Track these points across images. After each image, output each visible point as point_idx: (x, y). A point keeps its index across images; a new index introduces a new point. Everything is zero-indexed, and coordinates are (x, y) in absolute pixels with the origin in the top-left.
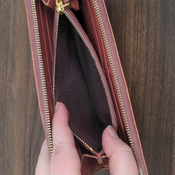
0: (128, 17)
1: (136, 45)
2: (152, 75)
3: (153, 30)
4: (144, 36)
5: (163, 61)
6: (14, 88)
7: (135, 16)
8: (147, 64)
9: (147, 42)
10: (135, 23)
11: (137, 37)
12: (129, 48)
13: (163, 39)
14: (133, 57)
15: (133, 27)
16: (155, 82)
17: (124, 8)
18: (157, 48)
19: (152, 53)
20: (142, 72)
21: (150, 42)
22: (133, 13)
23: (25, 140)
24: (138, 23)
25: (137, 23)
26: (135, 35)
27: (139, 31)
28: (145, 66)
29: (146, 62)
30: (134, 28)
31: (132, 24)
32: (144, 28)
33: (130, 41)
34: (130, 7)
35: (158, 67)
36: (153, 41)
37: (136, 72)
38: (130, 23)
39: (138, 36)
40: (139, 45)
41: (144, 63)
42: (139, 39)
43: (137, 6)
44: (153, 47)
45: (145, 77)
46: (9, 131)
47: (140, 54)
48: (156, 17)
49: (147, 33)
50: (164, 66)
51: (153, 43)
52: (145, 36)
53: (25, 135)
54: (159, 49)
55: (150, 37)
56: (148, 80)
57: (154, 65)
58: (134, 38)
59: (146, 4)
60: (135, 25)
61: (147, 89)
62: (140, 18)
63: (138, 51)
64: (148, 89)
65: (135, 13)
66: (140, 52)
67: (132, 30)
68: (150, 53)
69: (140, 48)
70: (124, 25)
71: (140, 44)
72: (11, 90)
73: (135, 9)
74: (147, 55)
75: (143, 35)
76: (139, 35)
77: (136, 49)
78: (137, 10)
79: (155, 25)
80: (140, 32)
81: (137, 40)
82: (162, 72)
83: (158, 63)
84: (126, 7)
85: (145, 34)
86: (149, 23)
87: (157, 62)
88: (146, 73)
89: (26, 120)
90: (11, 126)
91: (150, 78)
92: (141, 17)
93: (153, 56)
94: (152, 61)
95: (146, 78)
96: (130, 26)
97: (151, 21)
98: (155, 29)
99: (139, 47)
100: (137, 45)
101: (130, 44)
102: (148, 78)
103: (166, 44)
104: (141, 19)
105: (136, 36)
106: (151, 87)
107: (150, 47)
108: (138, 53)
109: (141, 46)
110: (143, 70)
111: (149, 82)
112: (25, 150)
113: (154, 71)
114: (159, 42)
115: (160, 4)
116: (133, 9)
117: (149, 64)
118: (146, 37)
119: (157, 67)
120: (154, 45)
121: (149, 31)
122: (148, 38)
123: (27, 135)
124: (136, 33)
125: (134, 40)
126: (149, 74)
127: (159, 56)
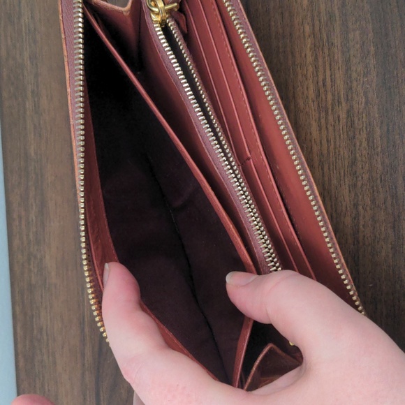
0: (300, 77)
1: (324, 142)
2: (368, 208)
3: (363, 105)
4: (343, 121)
5: (391, 175)
6: (48, 257)
7: (317, 76)
8: (355, 186)
9: (351, 134)
10: (319, 91)
11: (327, 124)
12: (310, 150)
13: (388, 125)
14: (321, 171)
15: (313, 102)
16: (378, 225)
17: (290, 57)
18: (375, 146)
19: (364, 159)
20: (344, 204)
21: (357, 133)
22: (311, 69)
23: (83, 374)
24: (325, 91)
25: (322, 90)
28: (350, 191)
29: (353, 180)
30: (316, 103)
31: (312, 94)
32: (340, 103)
33: (311, 134)
34: (303, 55)
35: (381, 190)
36: (365, 130)
37: (331, 206)
38: (306, 92)
39: (326, 119)
40: (332, 143)
41: (347, 183)
42: (331, 129)
43: (320, 50)
44: (365, 144)
45: (353, 215)
46: (45, 357)
47: (336, 163)
48: (366, 75)
49: (348, 112)
50: (396, 187)
51: (364, 135)
52: (345, 120)
53: (84, 365)
54: (379, 149)
55: (356, 122)
56: (362, 223)
57: (373, 187)
58: (320, 126)
59: (339, 45)
60: (318, 96)
61: (361, 244)
62: (328, 79)
63: (331, 154)
64: (364, 244)
65: (316, 68)
66: (336, 158)
67: (313, 108)
68: (359, 158)
69: (335, 149)
70: (294, 97)
71: (335, 139)
72: (41, 260)
73: (316, 59)
74: (353, 163)
75: (339, 117)
76: (331, 118)
77: (325, 152)
78: (320, 60)
79: (366, 93)
80: (332, 110)
82: (392, 202)
83: (381, 182)
84: (293, 56)
85: (343, 115)
86: (351, 88)
87: (379, 181)
88: (356, 205)
89: (83, 330)
90: (48, 345)
91: (364, 217)
92: (331, 76)
93: (367, 165)
94: (366, 176)
95: (355, 218)
96: (307, 97)
97: (355, 84)
98: (366, 103)
99: (332, 147)
100: (327, 141)
101: (311, 141)
102: (361, 218)
103: (397, 137)
104: (331, 79)
105: (323, 121)
106: (369, 238)
107: (358, 144)
108: (331, 160)
109: (338, 143)
110: (347, 198)
111: (363, 226)
112: (84, 396)
113: (373, 201)
114: (378, 132)
115: (373, 43)
116: (310, 59)
117: (359, 184)
118: (347, 122)
119: (378, 192)
120: (368, 140)
121: (352, 107)
122: (353, 123)
123: (86, 365)
124: (323, 114)
125: (320, 130)
126: (363, 207)
127: (383, 163)
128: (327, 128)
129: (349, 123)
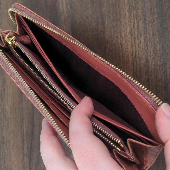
0: (123, 23)
1: (134, 52)
2: (154, 81)
3: (152, 36)
5: (164, 66)
6: (6, 105)
7: (131, 23)
8: (148, 71)
9: (146, 49)
10: (131, 29)
11: (135, 44)
12: (127, 56)
13: (163, 44)
14: (132, 65)
15: (129, 34)
16: (158, 89)
17: (118, 14)
18: (157, 54)
19: (152, 59)
20: (143, 79)
21: (149, 48)
22: (128, 20)
23: (23, 159)
24: (135, 29)
25: (133, 29)
26: (132, 42)
27: (137, 38)
28: (145, 74)
29: (147, 69)
31: (128, 31)
32: (141, 35)
33: (128, 48)
34: (124, 14)
36: (152, 47)
38: (126, 30)
39: (135, 42)
41: (144, 70)
42: (137, 46)
43: (132, 11)
44: (152, 53)
46: (6, 150)
47: (139, 61)
48: (153, 22)
49: (145, 39)
50: (166, 72)
51: (152, 49)
52: (143, 43)
53: (23, 154)
54: (159, 55)
55: (148, 43)
57: (156, 72)
58: (132, 45)
59: (141, 9)
60: (131, 32)
62: (136, 24)
65: (130, 19)
66: (139, 59)
67: (129, 37)
68: (150, 59)
69: (139, 55)
70: (120, 32)
71: (139, 51)
72: (3, 106)
73: (130, 15)
74: (147, 62)
75: (140, 41)
76: (137, 42)
77: (134, 56)
78: (132, 16)
79: (153, 30)
80: (138, 38)
81: (135, 47)
82: (165, 78)
83: (160, 70)
84: (120, 14)
85: (142, 40)
86: (146, 28)
88: (148, 80)
89: (23, 138)
90: (7, 145)
91: (152, 85)
92: (137, 23)
93: (153, 62)
94: (153, 67)
96: (126, 32)
97: (148, 26)
98: (153, 34)
99: (137, 54)
100: (135, 52)
101: (128, 52)
103: (167, 49)
104: (137, 24)
105: (133, 43)
107: (149, 53)
108: (137, 60)
110: (144, 77)
112: (24, 167)
113: (156, 78)
114: (158, 47)
115: (156, 8)
116: (127, 15)
117: (150, 70)
118: (144, 43)
119: (158, 74)
120: (153, 51)
121: (146, 36)
122: (147, 43)
123: (25, 154)
124: (133, 40)
125: (132, 47)
126: (151, 81)
127: (160, 62)
128: (135, 46)
129: (145, 44)
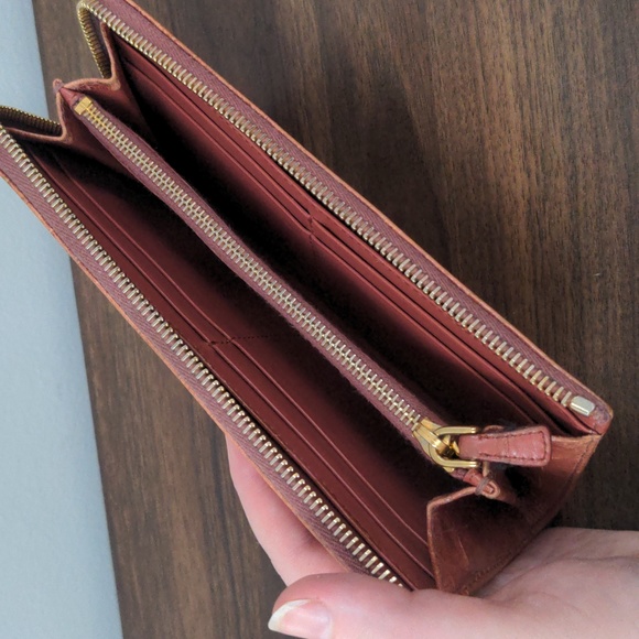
2: (590, 161)
3: (576, 5)
4: (548, 31)
5: (622, 107)
8: (569, 128)
9: (561, 51)
11: (524, 38)
12: (501, 79)
13: (614, 32)
15: (503, 6)
16: (605, 185)
18: (597, 66)
19: (581, 87)
20: (555, 158)
21: (569, 48)
26: (513, 32)
27: (528, 17)
28: (562, 137)
29: (566, 120)
30: (506, 8)
32: (542, 5)
33: (501, 56)
35: (607, 132)
36: (581, 45)
37: (537, 162)
39: (524, 32)
40: (534, 64)
41: (558, 125)
42: (530, 45)
44: (581, 65)
45: (569, 173)
47: (541, 96)
49: (555, 18)
50: (630, 127)
51: (579, 53)
52: (551, 31)
53: (193, 424)
54: (603, 71)
55: (568, 30)
56: (581, 184)
57: (596, 128)
58: (514, 44)
61: (582, 214)
63: (533, 84)
64: (586, 215)
66: (540, 89)
67: (502, 15)
68: (574, 87)
69: (538, 75)
71: (537, 60)
74: (565, 97)
75: (541, 26)
76: (530, 32)
77: (524, 81)
80: (531, 17)
81: (523, 49)
83: (607, 120)
85: (548, 24)
87: (604, 118)
88: (572, 158)
91: (585, 174)
93: (586, 97)
94: (586, 113)
95: (571, 178)
99: (534, 73)
100: (527, 65)
101: (501, 66)
102: (580, 176)
103: (628, 49)
105: (519, 34)
106: (594, 206)
107: (571, 65)
108: (533, 92)
109: (542, 66)
110: (559, 149)
111: (584, 188)
113: (597, 149)
114: (600, 45)
117: (576, 126)
118: (553, 34)
119: (604, 135)
120: (586, 58)
121: (560, 10)
122: (562, 33)
124: (518, 24)
125: (515, 49)
126: (583, 161)
127: (609, 92)
128: (525, 45)
129: (557, 35)
